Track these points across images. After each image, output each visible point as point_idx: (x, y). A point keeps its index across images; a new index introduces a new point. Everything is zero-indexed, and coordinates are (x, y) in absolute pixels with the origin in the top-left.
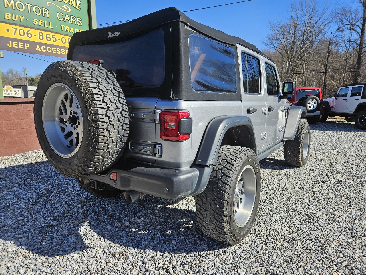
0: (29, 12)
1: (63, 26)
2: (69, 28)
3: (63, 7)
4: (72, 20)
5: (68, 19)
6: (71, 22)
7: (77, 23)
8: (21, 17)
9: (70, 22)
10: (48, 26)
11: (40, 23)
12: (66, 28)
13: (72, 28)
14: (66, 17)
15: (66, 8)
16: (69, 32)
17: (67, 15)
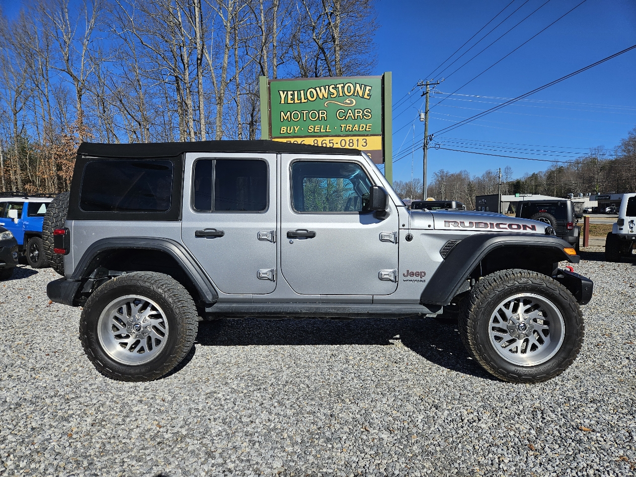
0: (305, 120)
1: (343, 126)
2: (351, 126)
3: (346, 102)
4: (356, 115)
5: (352, 114)
6: (355, 117)
7: (363, 116)
8: (295, 127)
9: (353, 118)
10: (324, 131)
11: (316, 128)
12: (348, 126)
13: (356, 126)
14: (349, 113)
15: (349, 102)
16: (352, 131)
17: (350, 111)
